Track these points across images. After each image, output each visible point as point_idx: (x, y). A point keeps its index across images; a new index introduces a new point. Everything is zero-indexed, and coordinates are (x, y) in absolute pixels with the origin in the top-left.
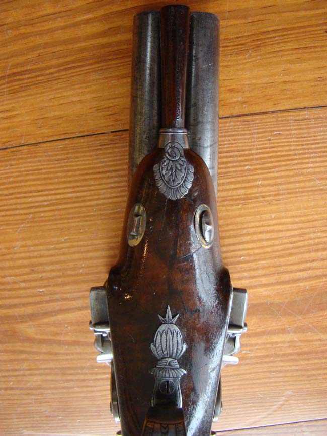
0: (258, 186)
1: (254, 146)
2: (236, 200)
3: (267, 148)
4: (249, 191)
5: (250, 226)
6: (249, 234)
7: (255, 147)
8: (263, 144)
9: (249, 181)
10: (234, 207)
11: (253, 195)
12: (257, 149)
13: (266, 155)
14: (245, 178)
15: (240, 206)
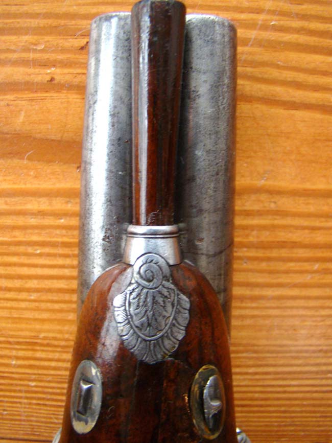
0: (17, 358)
1: (25, 408)
2: (48, 345)
3: (7, 402)
4: (29, 354)
5: (27, 303)
6: (29, 290)
7: (23, 406)
8: (13, 407)
9: (30, 367)
10: (51, 335)
11: (24, 347)
12: (20, 403)
13: (8, 394)
14: (36, 372)
15: (42, 335)
